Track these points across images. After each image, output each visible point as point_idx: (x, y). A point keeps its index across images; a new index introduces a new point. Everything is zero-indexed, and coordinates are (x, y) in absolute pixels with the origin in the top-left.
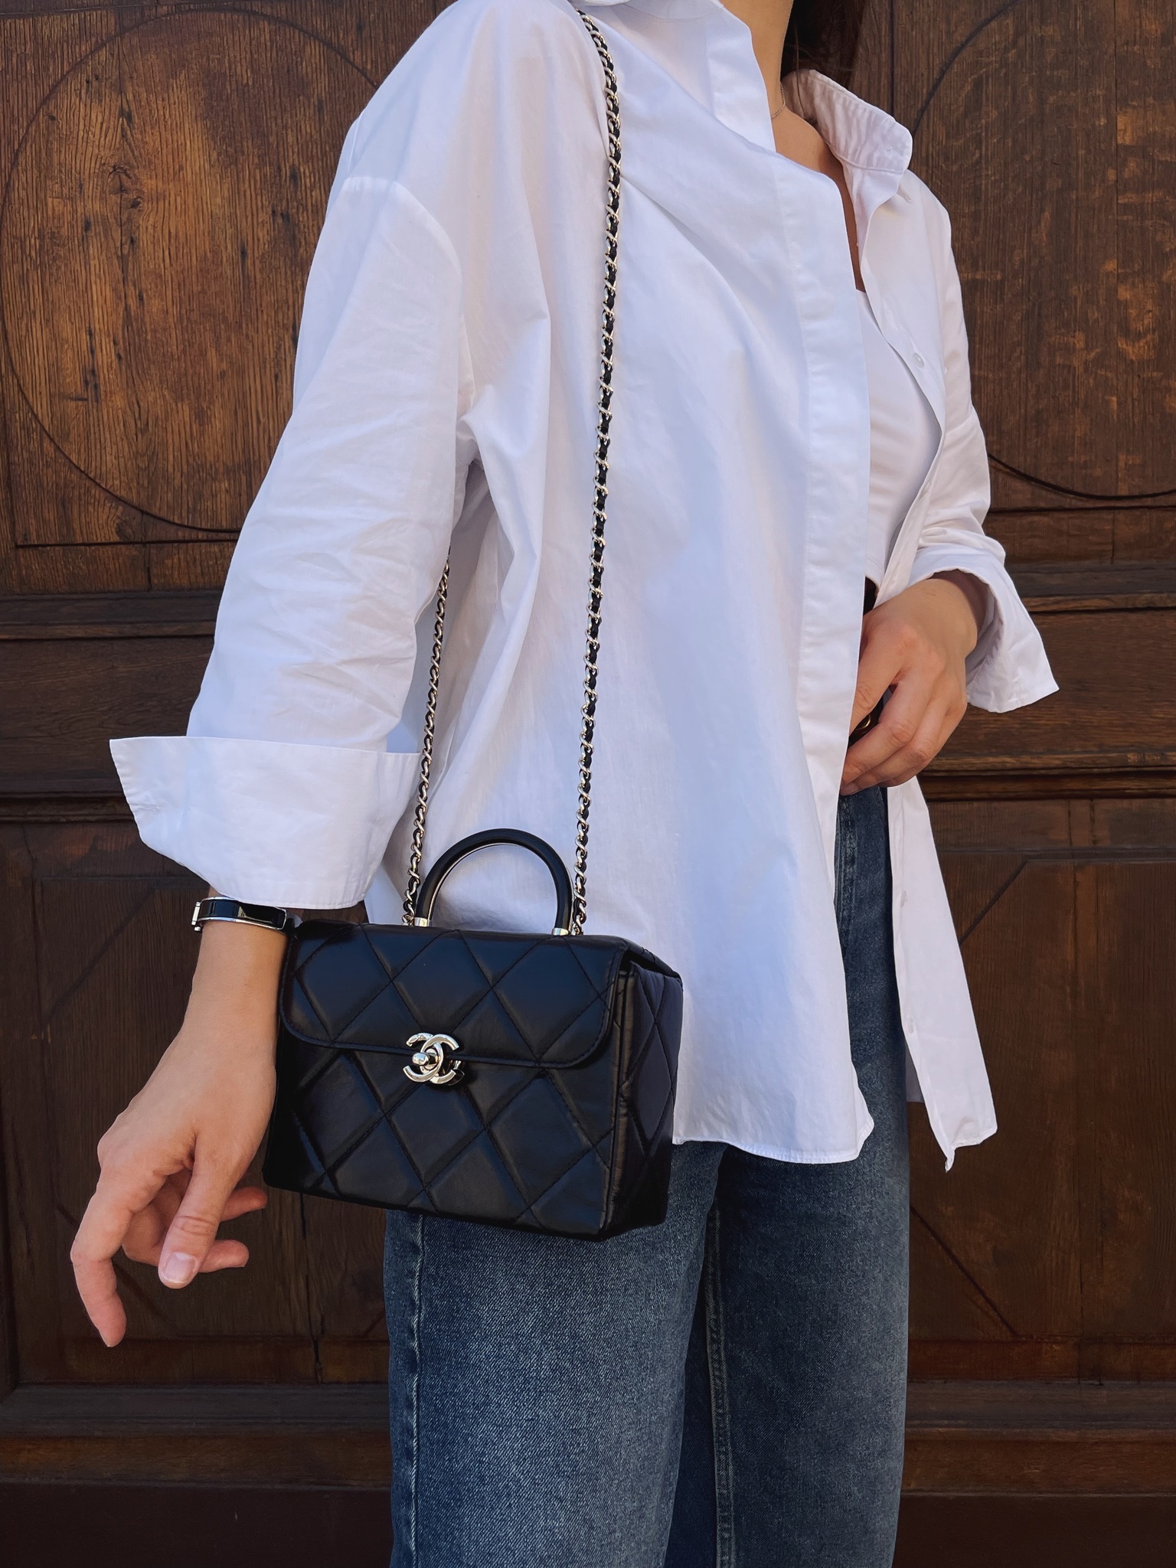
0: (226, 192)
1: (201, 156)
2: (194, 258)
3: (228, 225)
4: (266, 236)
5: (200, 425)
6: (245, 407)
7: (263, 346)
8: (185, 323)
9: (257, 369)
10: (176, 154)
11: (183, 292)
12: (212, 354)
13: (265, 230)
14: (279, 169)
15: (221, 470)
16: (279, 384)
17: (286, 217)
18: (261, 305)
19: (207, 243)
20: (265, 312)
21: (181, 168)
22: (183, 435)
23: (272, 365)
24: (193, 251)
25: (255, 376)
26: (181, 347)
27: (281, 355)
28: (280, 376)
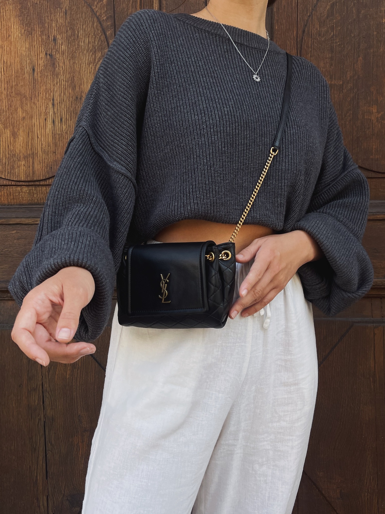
0: (27, 46)
1: (18, 31)
2: (14, 72)
3: (28, 59)
4: (43, 64)
5: (14, 139)
6: (32, 132)
7: (40, 107)
8: (9, 97)
9: (38, 116)
10: (7, 30)
11: (8, 85)
12: (20, 110)
13: (42, 61)
14: (49, 36)
15: (22, 157)
16: (46, 122)
17: (51, 55)
18: (40, 91)
19: (19, 66)
20: (41, 93)
21: (9, 36)
22: (7, 143)
23: (44, 114)
24: (13, 69)
25: (37, 119)
26: (7, 107)
27: (48, 111)
28: (47, 119)
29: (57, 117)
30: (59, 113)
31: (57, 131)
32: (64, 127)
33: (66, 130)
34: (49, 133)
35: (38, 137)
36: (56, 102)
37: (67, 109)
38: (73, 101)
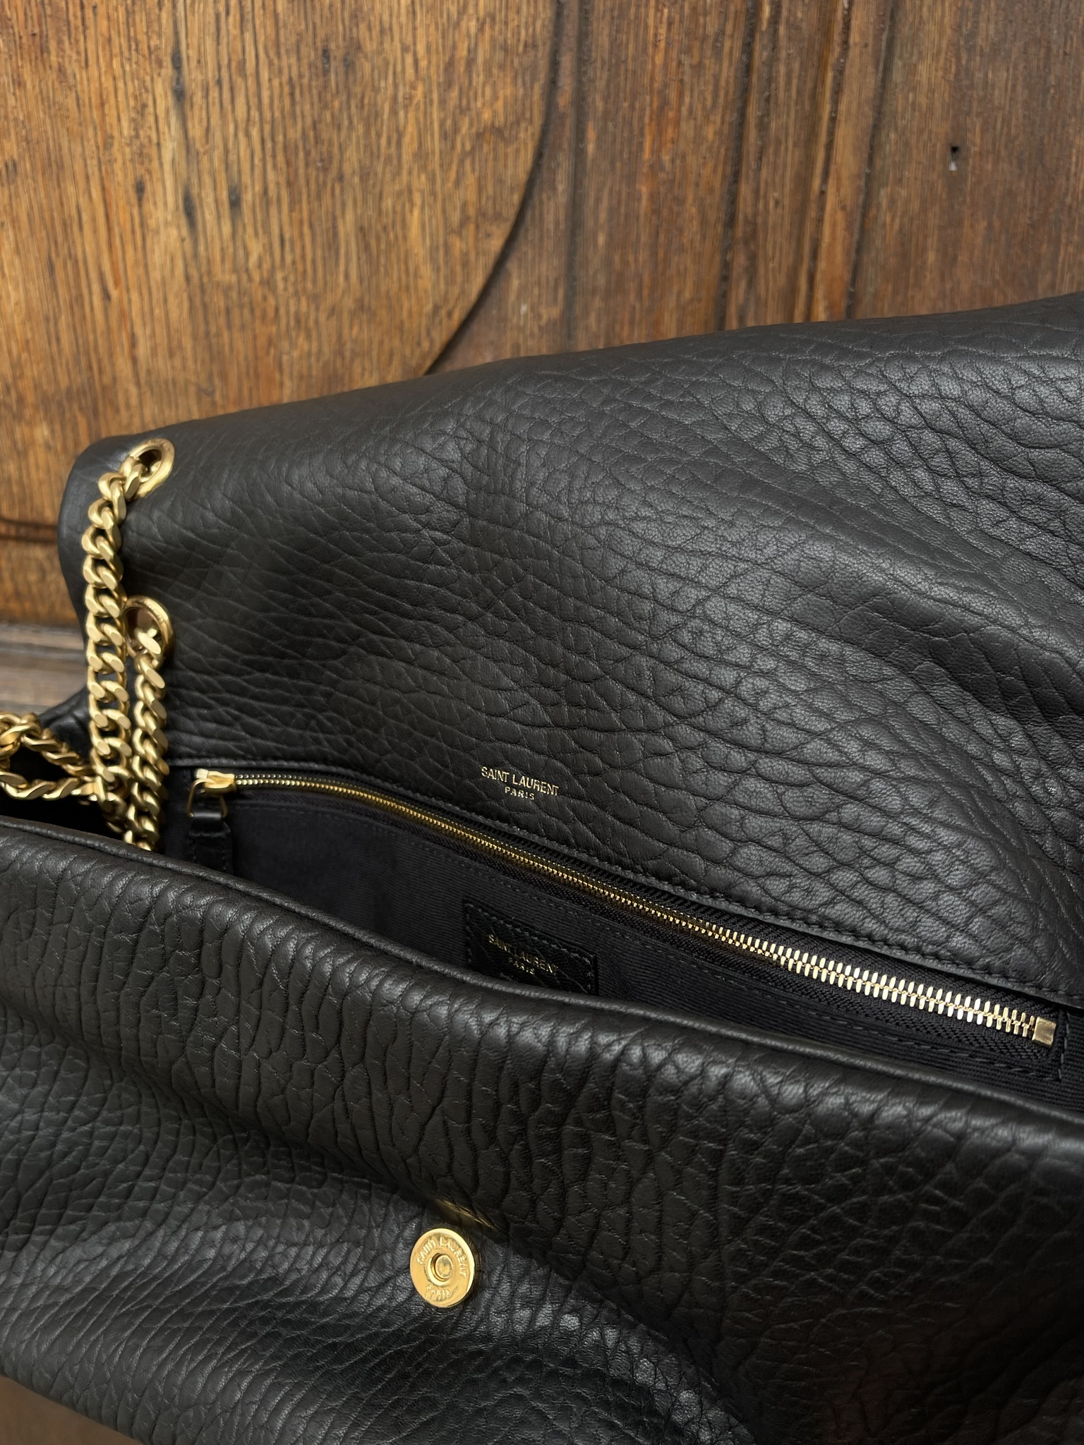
6: (71, 256)
7: (102, 105)
9: (93, 163)
16: (148, 206)
23: (127, 150)
25: (87, 178)
27: (148, 132)
28: (148, 188)
29: (207, 180)
30: (218, 154)
31: (217, 268)
32: (256, 249)
33: (266, 266)
34: (167, 273)
35: (106, 296)
36: (193, 77)
37: (267, 128)
38: (301, 76)
